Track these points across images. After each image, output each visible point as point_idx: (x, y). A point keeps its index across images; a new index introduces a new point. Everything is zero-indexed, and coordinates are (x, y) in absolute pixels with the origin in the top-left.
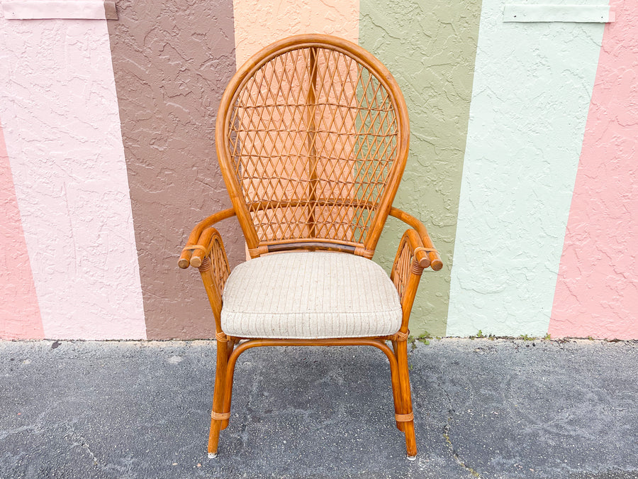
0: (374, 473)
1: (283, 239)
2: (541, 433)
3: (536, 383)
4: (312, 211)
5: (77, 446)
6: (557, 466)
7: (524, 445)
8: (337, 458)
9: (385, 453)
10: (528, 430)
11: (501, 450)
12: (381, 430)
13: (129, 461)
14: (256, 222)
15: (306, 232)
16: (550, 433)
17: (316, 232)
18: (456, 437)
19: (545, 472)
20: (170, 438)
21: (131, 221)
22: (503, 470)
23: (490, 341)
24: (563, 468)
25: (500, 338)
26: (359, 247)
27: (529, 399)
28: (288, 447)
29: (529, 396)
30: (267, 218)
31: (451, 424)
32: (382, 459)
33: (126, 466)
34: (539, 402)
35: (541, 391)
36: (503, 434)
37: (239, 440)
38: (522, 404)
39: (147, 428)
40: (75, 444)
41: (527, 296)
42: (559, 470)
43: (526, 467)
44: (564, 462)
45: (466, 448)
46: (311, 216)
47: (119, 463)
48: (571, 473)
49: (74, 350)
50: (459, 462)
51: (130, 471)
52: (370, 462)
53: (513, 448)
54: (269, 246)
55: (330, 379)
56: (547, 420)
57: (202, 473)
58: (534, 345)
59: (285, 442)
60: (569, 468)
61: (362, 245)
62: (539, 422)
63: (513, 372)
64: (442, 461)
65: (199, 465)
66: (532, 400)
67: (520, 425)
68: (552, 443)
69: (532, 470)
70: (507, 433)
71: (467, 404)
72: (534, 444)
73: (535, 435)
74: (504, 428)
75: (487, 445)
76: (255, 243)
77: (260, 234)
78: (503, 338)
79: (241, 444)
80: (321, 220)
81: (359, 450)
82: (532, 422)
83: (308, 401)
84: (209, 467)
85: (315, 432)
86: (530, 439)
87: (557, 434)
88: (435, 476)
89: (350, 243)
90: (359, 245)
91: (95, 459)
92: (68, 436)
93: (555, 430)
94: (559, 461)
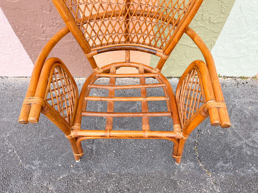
0: (159, 172)
1: (107, 45)
2: (244, 146)
3: (245, 111)
4: (127, 26)
5: (11, 152)
6: (249, 168)
7: (235, 154)
8: (140, 162)
9: (164, 159)
10: (238, 144)
11: (223, 158)
12: (162, 143)
13: (37, 162)
14: (87, 36)
15: (123, 39)
16: (249, 146)
17: (130, 39)
18: (200, 149)
19: (244, 172)
20: (57, 147)
21: (6, 20)
22: (222, 171)
23: (223, 79)
24: (252, 169)
25: (229, 77)
26: (159, 52)
27: (241, 122)
28: (116, 155)
29: (240, 121)
30: (95, 32)
31: (198, 140)
32: (162, 163)
33: (35, 166)
34: (246, 125)
35: (247, 117)
36: (225, 147)
37: (91, 149)
38: (237, 126)
39: (45, 141)
40: (10, 151)
41: (253, 60)
42: (250, 171)
43: (235, 169)
44: (253, 166)
45: (205, 156)
46: (127, 29)
47: (33, 164)
48: (256, 173)
49: (3, 84)
50: (201, 165)
51: (38, 169)
52: (156, 165)
53: (229, 156)
54: (97, 50)
55: (137, 106)
56: (249, 137)
57: (73, 171)
58: (247, 83)
59: (114, 151)
60: (255, 169)
61: (162, 51)
62: (244, 139)
63: (234, 103)
64: (192, 164)
65: (72, 166)
66: (242, 123)
67: (234, 141)
68: (249, 153)
69: (237, 171)
70: (227, 146)
71: (208, 126)
72: (240, 154)
73: (241, 148)
74: (226, 144)
75: (216, 154)
76: (88, 50)
77: (91, 43)
78: (231, 77)
79: (92, 152)
80: (134, 32)
81: (151, 157)
82: (240, 139)
83: (126, 123)
84: (77, 167)
85: (129, 145)
86: (238, 150)
87: (253, 147)
88: (188, 174)
89: (153, 48)
90: (160, 50)
91: (21, 161)
92: (6, 145)
93: (251, 144)
94: (251, 165)
